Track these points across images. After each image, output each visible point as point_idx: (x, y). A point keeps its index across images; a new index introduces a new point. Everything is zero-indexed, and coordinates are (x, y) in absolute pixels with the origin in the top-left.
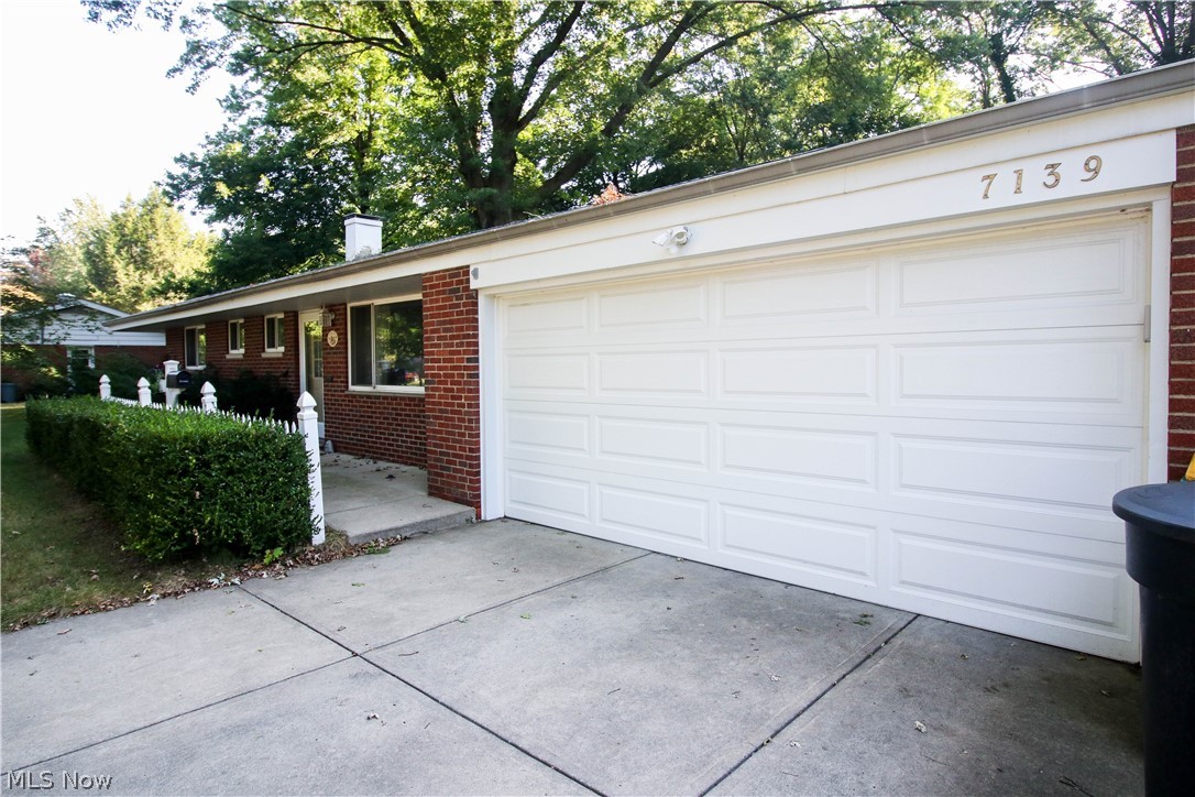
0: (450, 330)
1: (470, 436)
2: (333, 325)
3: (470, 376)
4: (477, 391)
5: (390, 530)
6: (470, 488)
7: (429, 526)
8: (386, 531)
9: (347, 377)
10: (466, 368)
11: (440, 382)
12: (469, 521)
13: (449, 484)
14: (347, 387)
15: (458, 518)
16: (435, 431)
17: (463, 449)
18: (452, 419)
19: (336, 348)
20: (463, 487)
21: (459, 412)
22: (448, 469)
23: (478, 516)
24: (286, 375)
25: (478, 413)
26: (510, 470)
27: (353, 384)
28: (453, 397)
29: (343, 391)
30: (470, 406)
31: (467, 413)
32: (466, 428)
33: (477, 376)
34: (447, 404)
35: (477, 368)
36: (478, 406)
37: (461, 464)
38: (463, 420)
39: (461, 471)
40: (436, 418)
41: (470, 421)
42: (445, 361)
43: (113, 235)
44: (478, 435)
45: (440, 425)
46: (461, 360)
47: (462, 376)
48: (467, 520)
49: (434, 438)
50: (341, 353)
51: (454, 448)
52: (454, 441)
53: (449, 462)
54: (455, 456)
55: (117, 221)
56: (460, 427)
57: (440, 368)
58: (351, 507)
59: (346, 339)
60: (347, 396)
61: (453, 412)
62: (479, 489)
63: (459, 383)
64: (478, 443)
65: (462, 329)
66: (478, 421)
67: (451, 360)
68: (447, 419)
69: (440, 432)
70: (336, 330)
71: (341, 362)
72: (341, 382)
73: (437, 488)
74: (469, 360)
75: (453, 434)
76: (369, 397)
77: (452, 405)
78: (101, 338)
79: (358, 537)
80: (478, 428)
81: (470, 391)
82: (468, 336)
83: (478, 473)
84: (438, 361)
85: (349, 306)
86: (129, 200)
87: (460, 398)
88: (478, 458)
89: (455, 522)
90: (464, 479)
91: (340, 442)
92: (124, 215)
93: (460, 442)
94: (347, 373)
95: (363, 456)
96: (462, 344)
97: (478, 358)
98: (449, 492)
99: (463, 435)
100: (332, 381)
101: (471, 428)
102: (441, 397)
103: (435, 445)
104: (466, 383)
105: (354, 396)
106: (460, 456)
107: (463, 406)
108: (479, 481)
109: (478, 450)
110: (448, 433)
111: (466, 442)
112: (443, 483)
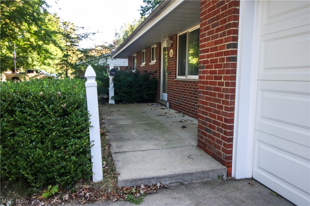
0: (216, 25)
1: (227, 109)
2: (172, 46)
3: (229, 59)
4: (235, 72)
5: (153, 178)
6: (224, 150)
7: (186, 178)
8: (149, 179)
9: (176, 72)
10: (226, 53)
11: (208, 67)
12: (220, 177)
13: (210, 143)
14: (176, 77)
15: (211, 174)
16: (203, 103)
17: (220, 118)
18: (214, 95)
19: (172, 58)
20: (219, 148)
21: (219, 90)
22: (210, 131)
23: (229, 174)
24: (156, 72)
25: (233, 91)
26: (259, 141)
27: (178, 75)
28: (216, 78)
29: (174, 79)
30: (227, 84)
31: (225, 90)
32: (224, 102)
33: (235, 59)
34: (211, 83)
35: (235, 52)
36: (234, 84)
37: (218, 129)
38: (221, 96)
39: (218, 135)
40: (204, 93)
41: (227, 97)
42: (212, 50)
43: (130, 32)
44: (233, 109)
45: (207, 98)
46: (222, 47)
47: (222, 60)
48: (219, 176)
49: (202, 107)
50: (174, 60)
51: (214, 117)
52: (215, 111)
53: (210, 126)
54: (215, 122)
55: (131, 27)
56: (219, 101)
57: (208, 56)
58: (144, 148)
59: (176, 52)
60: (175, 81)
61: (216, 89)
62: (231, 152)
63: (220, 66)
64: (232, 115)
65: (225, 21)
66: (233, 97)
67: (215, 49)
68: (211, 94)
69: (206, 104)
70: (173, 49)
71: (174, 65)
72: (174, 74)
73: (202, 143)
74: (229, 46)
75: (214, 106)
76: (184, 82)
77: (215, 83)
78: (121, 64)
79: (126, 181)
80: (233, 103)
81: (228, 72)
82: (230, 26)
83: (231, 140)
84: (207, 51)
85: (179, 35)
86: (135, 20)
87: (220, 78)
88: (232, 128)
89: (208, 177)
90: (220, 142)
91: (172, 104)
92: (134, 25)
93: (218, 112)
94: (176, 69)
95: (180, 112)
96: (224, 34)
97: (237, 44)
98: (210, 148)
99: (220, 107)
100: (170, 74)
101: (227, 103)
102: (208, 78)
103: (203, 113)
104: (226, 66)
105: (178, 81)
106: (218, 124)
107: (221, 84)
108: (231, 146)
109: (232, 121)
110: (211, 105)
111: (223, 114)
112: (206, 140)
